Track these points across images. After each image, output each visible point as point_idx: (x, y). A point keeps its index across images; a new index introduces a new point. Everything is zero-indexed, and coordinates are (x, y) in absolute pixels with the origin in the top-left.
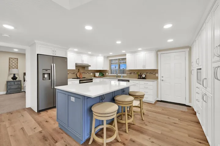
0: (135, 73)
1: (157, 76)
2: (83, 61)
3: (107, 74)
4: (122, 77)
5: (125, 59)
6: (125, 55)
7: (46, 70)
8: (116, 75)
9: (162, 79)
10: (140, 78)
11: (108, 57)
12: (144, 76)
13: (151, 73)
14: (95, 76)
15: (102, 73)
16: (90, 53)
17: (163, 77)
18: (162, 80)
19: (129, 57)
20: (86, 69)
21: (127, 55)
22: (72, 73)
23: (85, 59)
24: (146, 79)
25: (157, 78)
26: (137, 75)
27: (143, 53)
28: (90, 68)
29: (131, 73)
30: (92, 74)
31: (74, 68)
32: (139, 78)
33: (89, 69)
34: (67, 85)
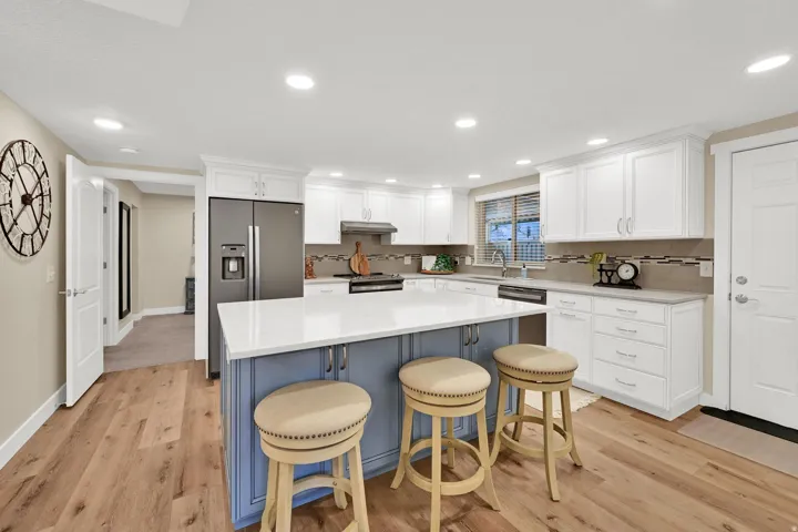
0: (583, 257)
1: (702, 274)
2: (368, 213)
3: (468, 261)
4: (524, 273)
5: (537, 194)
6: (535, 178)
7: (233, 247)
8: (499, 265)
9: (738, 290)
10: (609, 284)
11: (472, 192)
12: (626, 273)
13: (666, 259)
14: (420, 270)
15: (449, 258)
16: (391, 181)
17: (743, 281)
18: (742, 300)
19: (551, 185)
20: (384, 242)
21: (543, 178)
22: (333, 258)
23: (376, 207)
24: (638, 288)
25: (707, 286)
26: (592, 269)
27: (620, 158)
28: (397, 239)
29: (564, 260)
30: (408, 261)
31: (336, 239)
32: (600, 284)
33: (393, 243)
34: (302, 296)
